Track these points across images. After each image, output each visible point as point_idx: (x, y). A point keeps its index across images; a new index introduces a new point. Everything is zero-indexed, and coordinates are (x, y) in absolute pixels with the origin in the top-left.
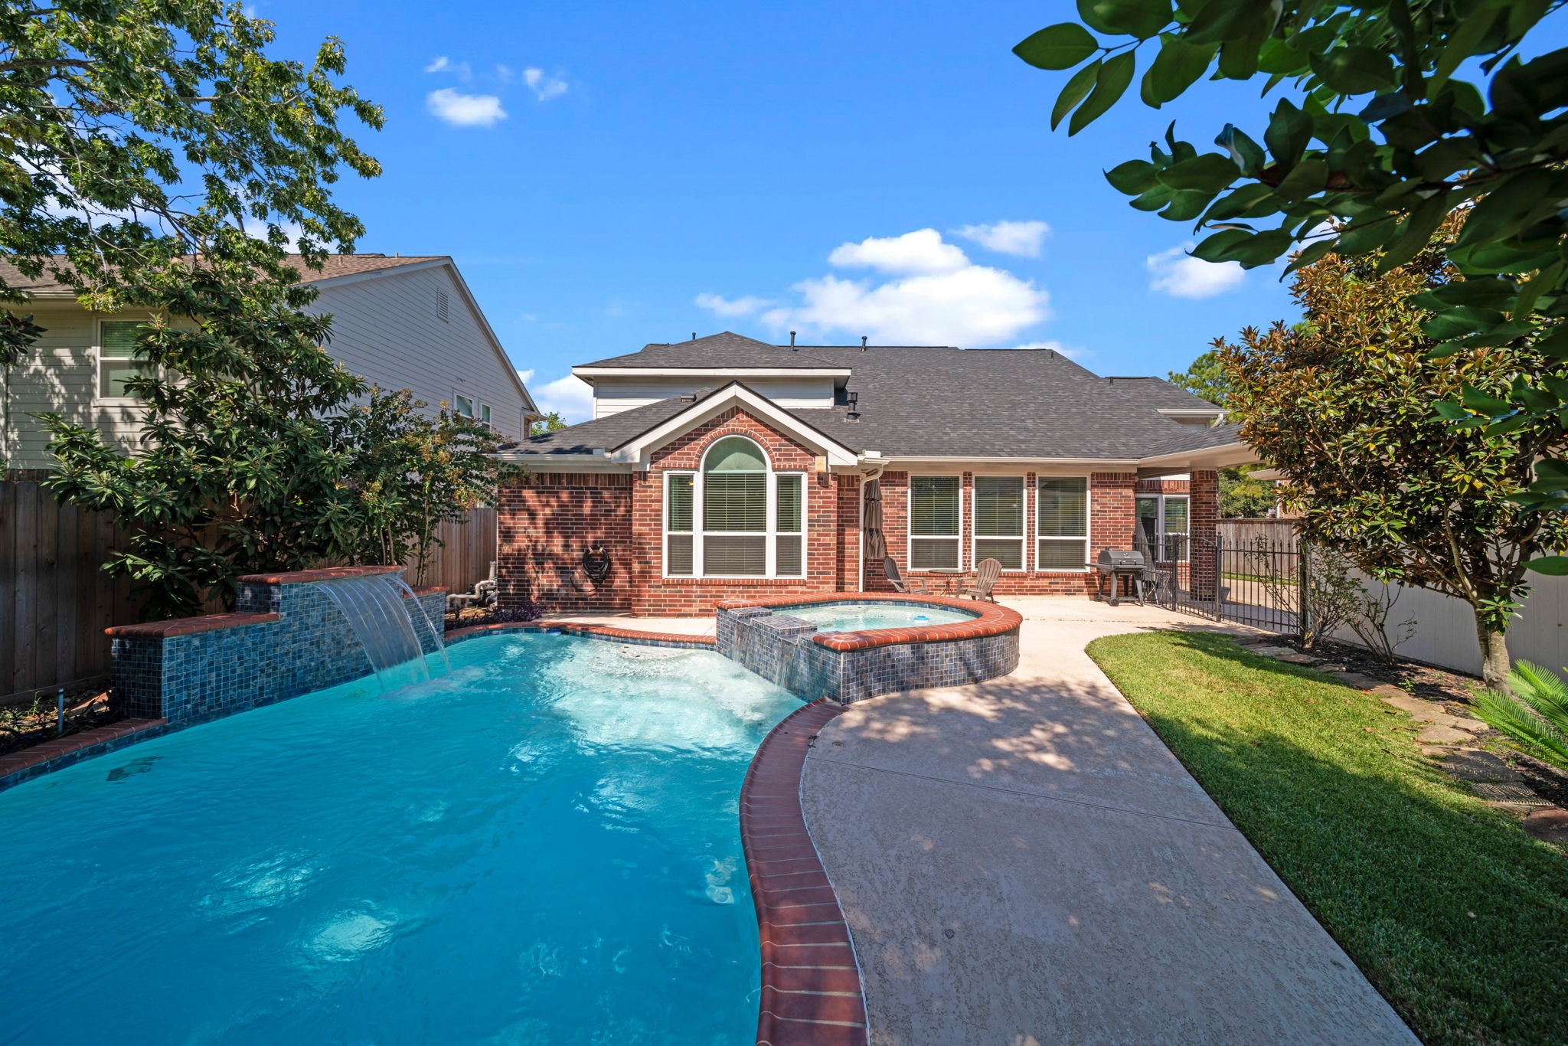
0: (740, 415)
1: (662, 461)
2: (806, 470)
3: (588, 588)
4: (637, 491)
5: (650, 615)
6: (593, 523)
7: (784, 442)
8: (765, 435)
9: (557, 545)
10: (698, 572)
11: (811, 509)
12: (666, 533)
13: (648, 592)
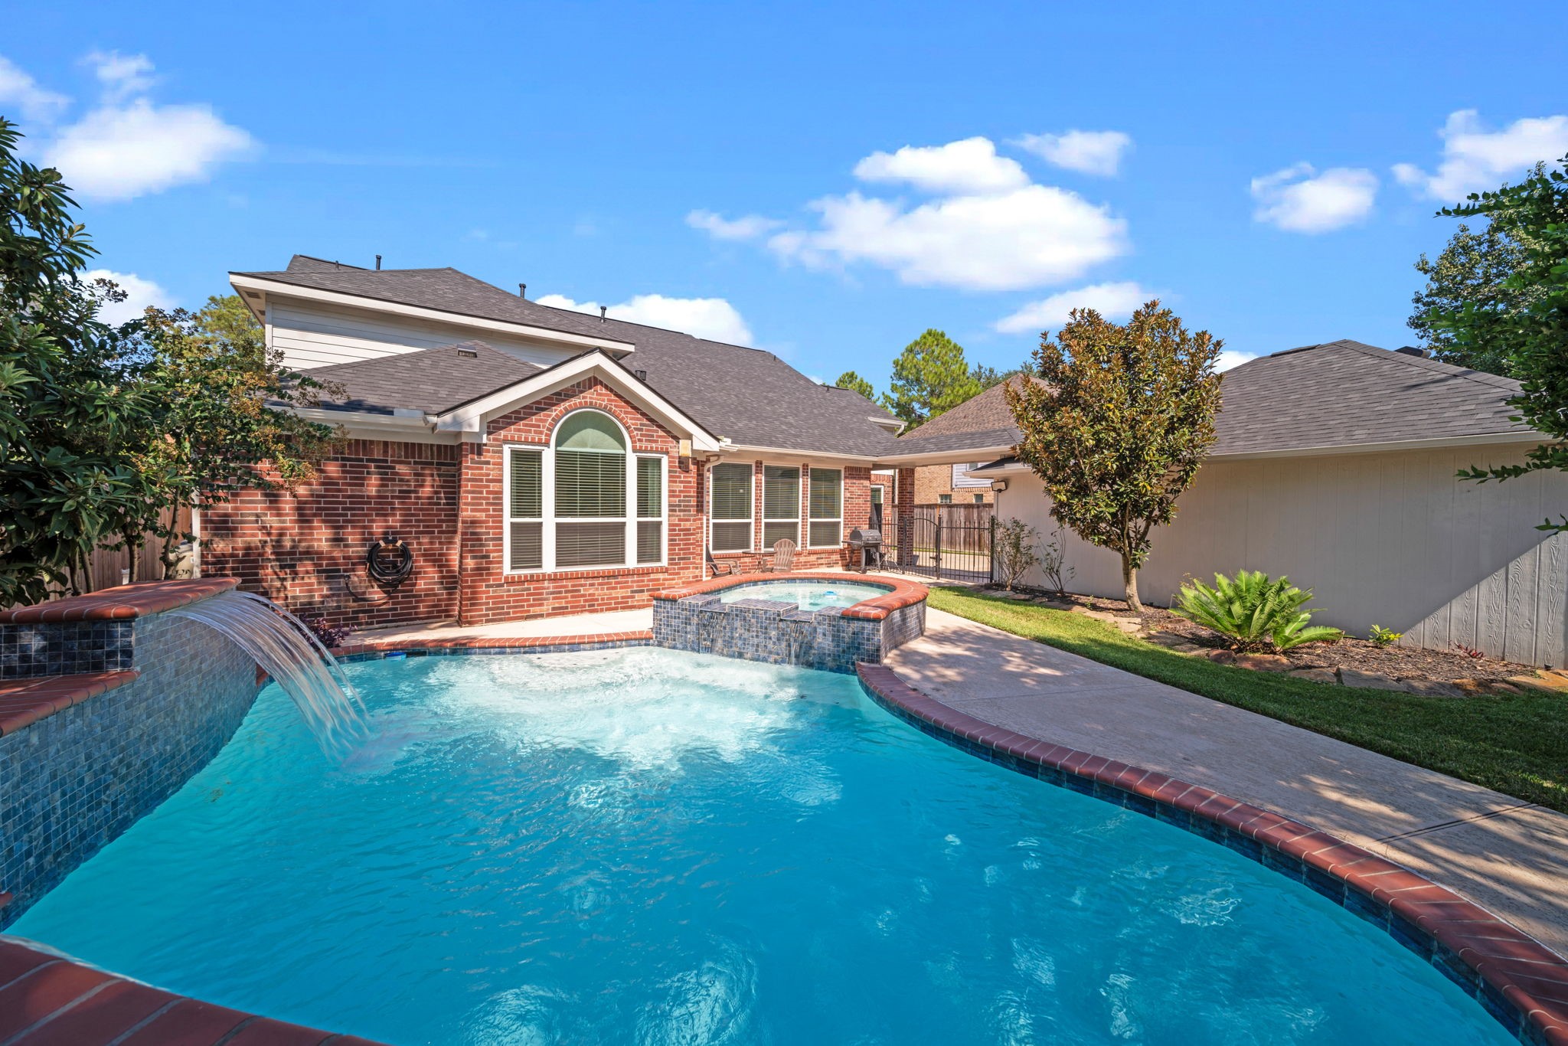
0: (599, 387)
1: (503, 433)
2: (667, 453)
3: (376, 595)
4: (468, 468)
5: (488, 621)
6: (382, 506)
7: (645, 421)
8: (626, 413)
9: (321, 537)
10: (549, 563)
11: (672, 493)
12: (507, 520)
13: (486, 593)
